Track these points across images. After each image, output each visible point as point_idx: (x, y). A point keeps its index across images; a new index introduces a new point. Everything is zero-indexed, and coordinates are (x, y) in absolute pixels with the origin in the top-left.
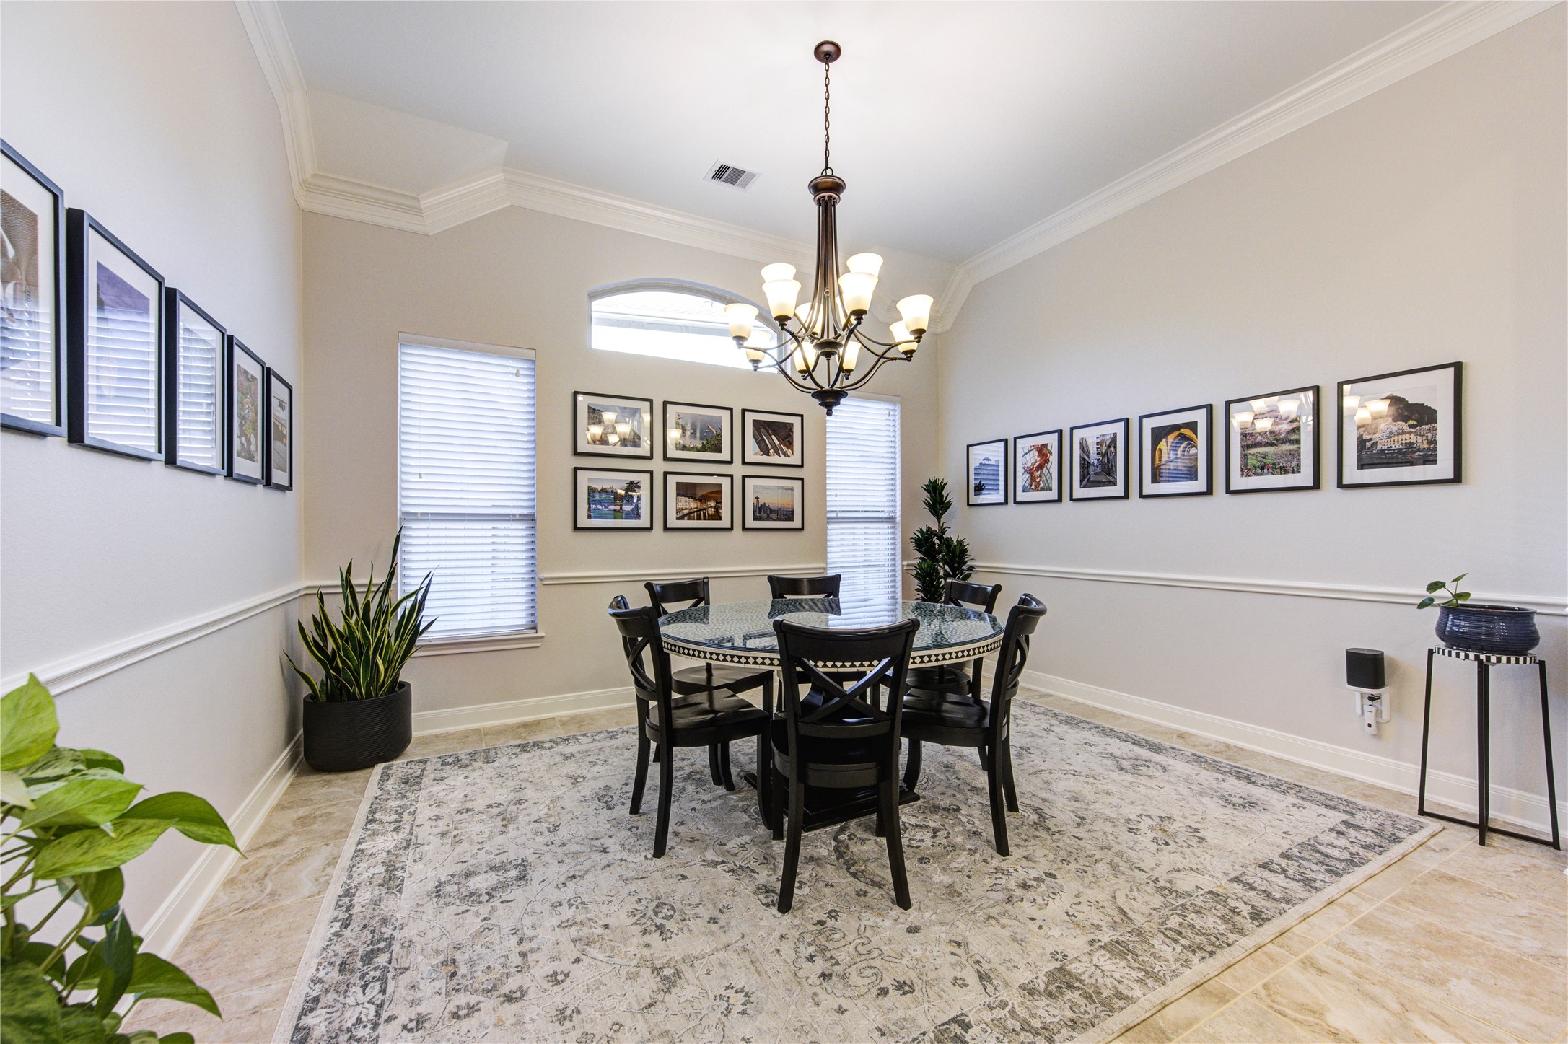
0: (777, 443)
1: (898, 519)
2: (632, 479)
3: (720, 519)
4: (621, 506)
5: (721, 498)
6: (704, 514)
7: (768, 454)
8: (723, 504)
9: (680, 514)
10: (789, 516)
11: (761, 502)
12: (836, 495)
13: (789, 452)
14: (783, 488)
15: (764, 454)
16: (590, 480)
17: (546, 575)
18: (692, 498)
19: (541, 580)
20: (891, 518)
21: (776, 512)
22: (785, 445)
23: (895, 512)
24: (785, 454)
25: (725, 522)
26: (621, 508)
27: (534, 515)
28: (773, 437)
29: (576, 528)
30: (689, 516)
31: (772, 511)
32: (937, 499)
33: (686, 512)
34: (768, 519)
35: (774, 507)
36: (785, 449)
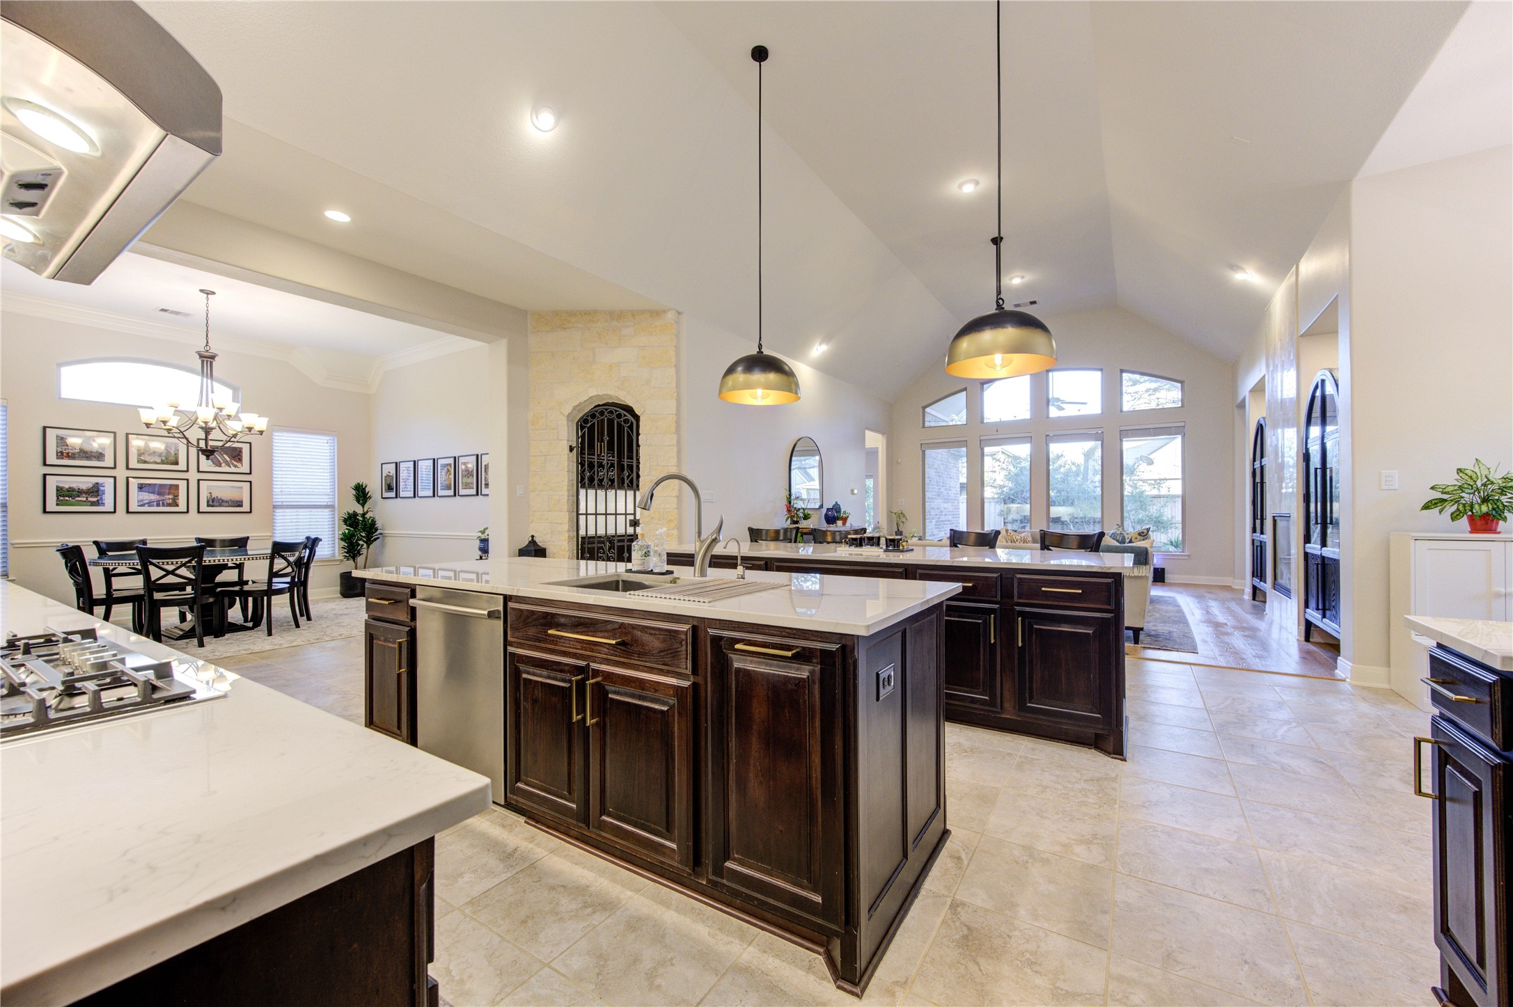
0: (228, 459)
1: (336, 506)
2: (97, 482)
3: (177, 505)
4: (87, 498)
5: (178, 493)
6: (163, 503)
7: (220, 466)
8: (180, 497)
9: (141, 503)
10: (240, 504)
11: (214, 496)
12: (281, 491)
13: (239, 465)
14: (233, 487)
15: (217, 466)
16: (57, 481)
17: (16, 541)
18: (152, 493)
19: (12, 544)
20: (332, 505)
21: (227, 502)
22: (236, 461)
23: (334, 502)
24: (235, 466)
25: (182, 507)
26: (87, 499)
27: (6, 503)
28: (225, 456)
29: (45, 511)
30: (150, 504)
31: (223, 501)
32: (361, 494)
33: (146, 502)
34: (220, 505)
35: (224, 499)
36: (235, 463)
